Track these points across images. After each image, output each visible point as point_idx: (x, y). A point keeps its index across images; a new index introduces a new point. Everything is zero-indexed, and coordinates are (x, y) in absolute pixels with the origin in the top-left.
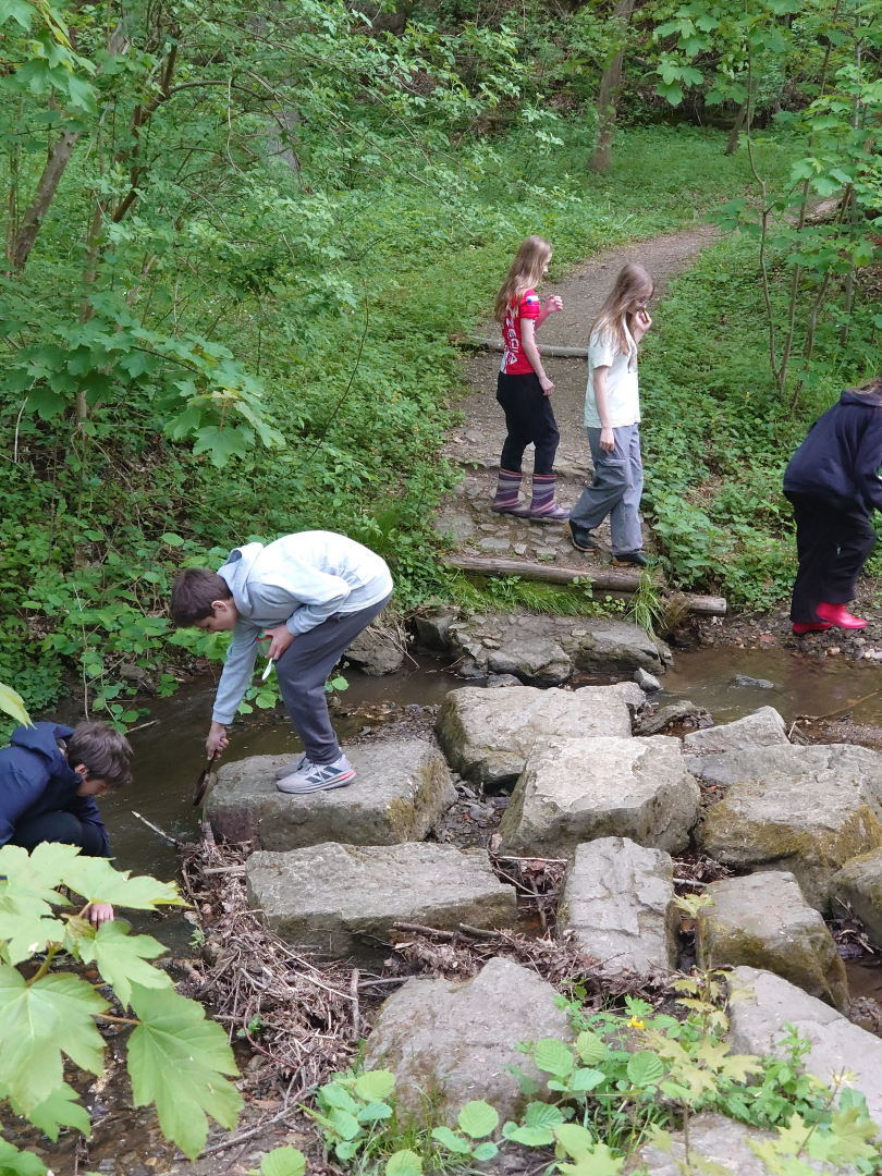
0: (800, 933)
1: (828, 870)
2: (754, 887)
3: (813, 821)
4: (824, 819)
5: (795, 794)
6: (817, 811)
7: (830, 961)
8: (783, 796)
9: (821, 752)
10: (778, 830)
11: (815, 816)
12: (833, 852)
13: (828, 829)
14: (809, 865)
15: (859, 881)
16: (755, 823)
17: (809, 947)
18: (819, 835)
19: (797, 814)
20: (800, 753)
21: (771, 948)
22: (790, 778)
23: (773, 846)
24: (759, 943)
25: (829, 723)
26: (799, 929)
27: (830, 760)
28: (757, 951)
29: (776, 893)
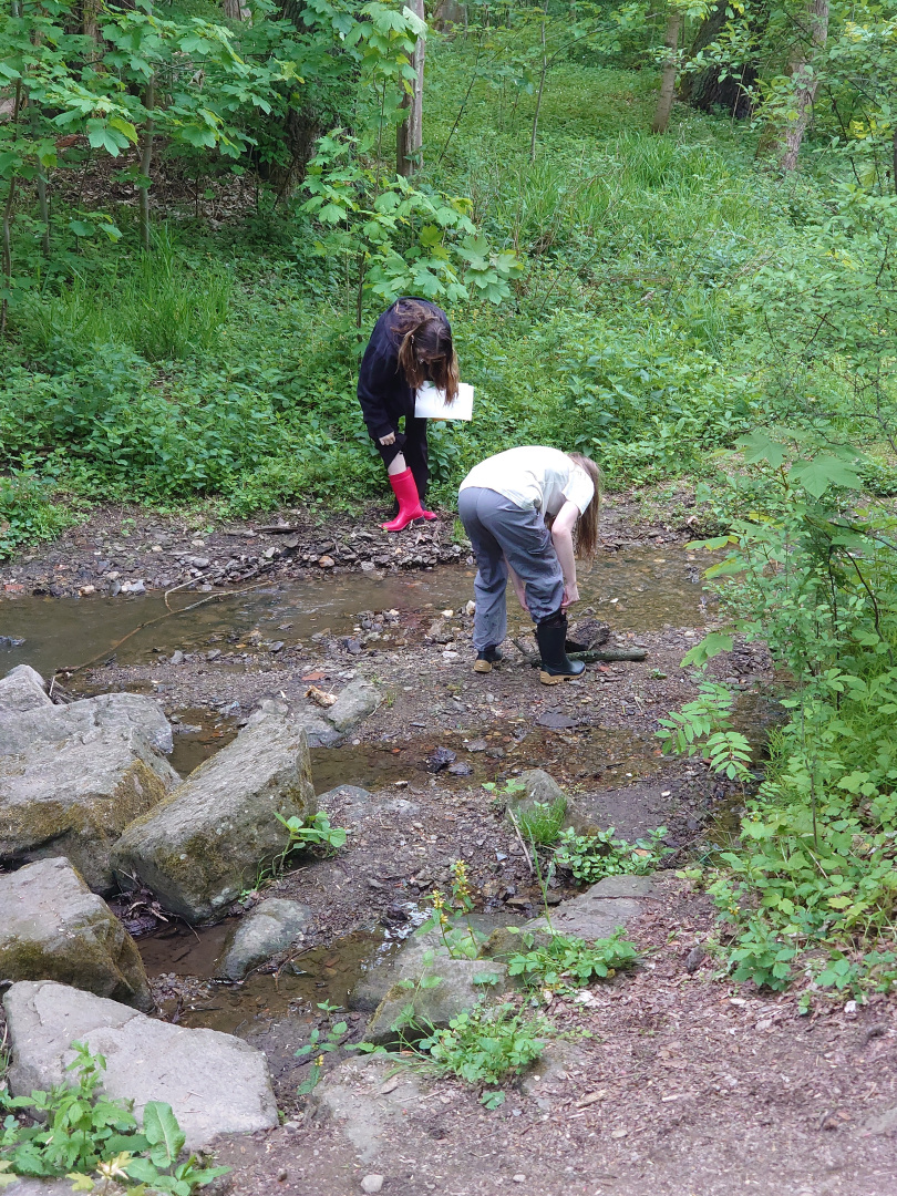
0: (82, 925)
1: (106, 841)
2: (25, 883)
3: (82, 791)
4: (95, 786)
5: (61, 763)
6: (85, 778)
7: (119, 948)
8: (46, 769)
9: (85, 707)
10: (46, 808)
11: (84, 785)
12: (109, 820)
13: (101, 796)
14: (85, 841)
15: (141, 847)
16: (18, 807)
17: (94, 938)
18: (91, 805)
19: (64, 786)
20: (64, 713)
21: (51, 950)
22: (52, 746)
23: (43, 828)
24: (35, 948)
25: (93, 671)
26: (80, 921)
27: (96, 715)
28: (36, 958)
29: (48, 885)
